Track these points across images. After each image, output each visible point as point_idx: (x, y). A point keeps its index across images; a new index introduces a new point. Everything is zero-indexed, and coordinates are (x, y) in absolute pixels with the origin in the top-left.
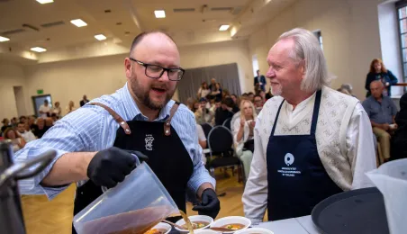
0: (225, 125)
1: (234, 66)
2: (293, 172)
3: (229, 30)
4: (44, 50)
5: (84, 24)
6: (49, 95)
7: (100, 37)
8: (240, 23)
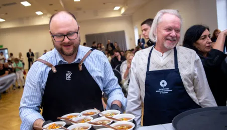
0: (117, 69)
1: (123, 33)
2: (167, 91)
3: (120, 10)
4: (4, 20)
5: (29, 5)
6: (6, 49)
7: (39, 13)
8: (127, 5)
